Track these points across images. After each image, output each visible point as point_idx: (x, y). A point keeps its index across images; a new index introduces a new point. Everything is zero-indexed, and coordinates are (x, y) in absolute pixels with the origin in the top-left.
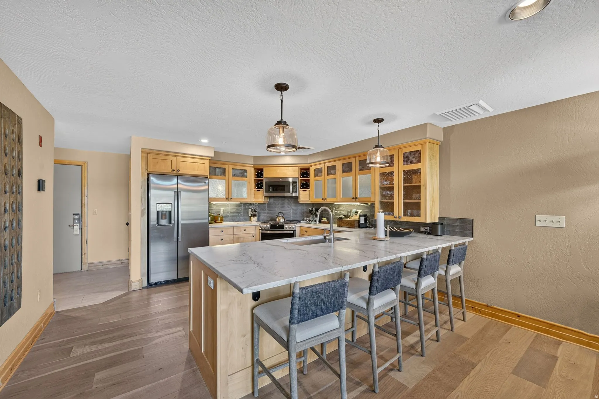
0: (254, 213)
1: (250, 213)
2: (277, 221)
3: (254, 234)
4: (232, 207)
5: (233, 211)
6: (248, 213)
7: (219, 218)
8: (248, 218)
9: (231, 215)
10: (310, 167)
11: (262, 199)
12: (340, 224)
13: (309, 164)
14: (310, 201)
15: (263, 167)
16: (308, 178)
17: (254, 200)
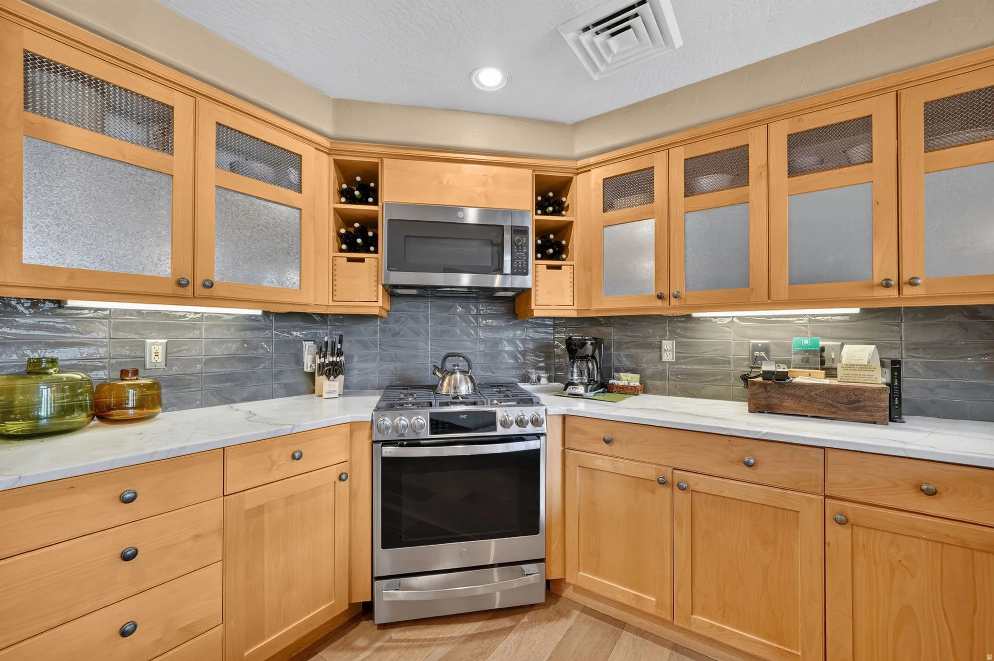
0: (330, 359)
1: (309, 360)
2: (444, 391)
3: (343, 468)
4: (217, 334)
5: (218, 351)
6: (299, 361)
7: (131, 391)
8: (301, 380)
9: (216, 369)
10: (578, 174)
11: (375, 299)
12: (776, 401)
13: (577, 159)
14: (575, 307)
15: (379, 158)
16: (564, 216)
17: (335, 299)
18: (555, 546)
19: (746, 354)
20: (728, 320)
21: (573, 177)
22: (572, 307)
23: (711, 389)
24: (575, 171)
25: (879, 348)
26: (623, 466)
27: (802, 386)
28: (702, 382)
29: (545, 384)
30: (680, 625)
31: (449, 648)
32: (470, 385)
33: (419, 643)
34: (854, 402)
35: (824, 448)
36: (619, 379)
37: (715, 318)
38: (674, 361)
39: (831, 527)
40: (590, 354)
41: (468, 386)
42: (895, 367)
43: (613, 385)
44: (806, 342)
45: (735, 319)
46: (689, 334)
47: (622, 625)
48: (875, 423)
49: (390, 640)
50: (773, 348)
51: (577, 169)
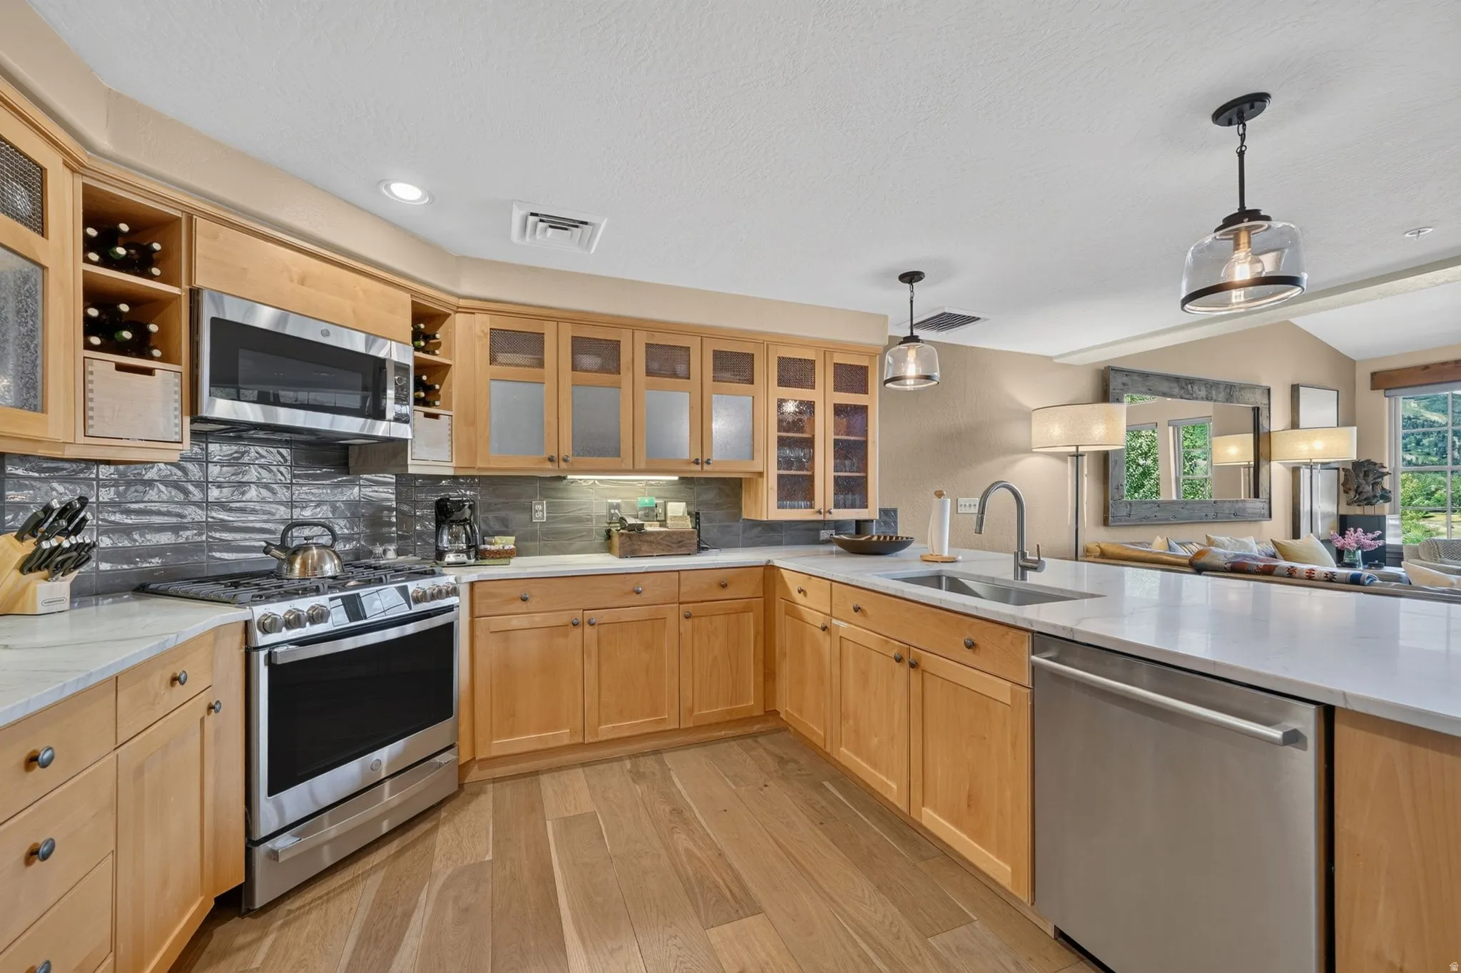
3: (212, 696)
10: (457, 312)
11: (177, 438)
12: (637, 547)
13: (460, 297)
14: (454, 464)
15: (182, 211)
16: (436, 355)
17: (90, 432)
18: (464, 728)
19: (604, 512)
20: (591, 482)
21: (450, 314)
22: (450, 464)
23: (578, 544)
24: (455, 309)
25: (688, 505)
26: (538, 619)
27: (652, 533)
28: (570, 539)
29: (394, 559)
30: (591, 741)
31: (381, 874)
32: (336, 562)
33: (339, 890)
34: (680, 542)
35: (678, 571)
36: (491, 544)
37: (581, 480)
38: (545, 520)
39: (684, 621)
40: (467, 517)
41: (335, 565)
42: (696, 517)
43: (486, 550)
44: (647, 501)
45: (596, 482)
46: (559, 495)
47: (536, 773)
48: (689, 554)
49: (290, 912)
50: (623, 505)
51: (458, 307)
